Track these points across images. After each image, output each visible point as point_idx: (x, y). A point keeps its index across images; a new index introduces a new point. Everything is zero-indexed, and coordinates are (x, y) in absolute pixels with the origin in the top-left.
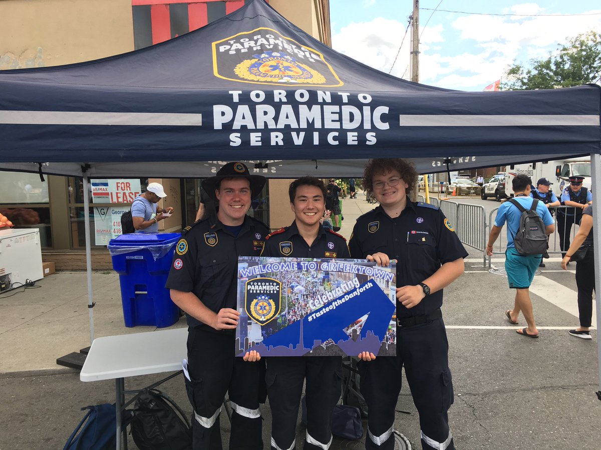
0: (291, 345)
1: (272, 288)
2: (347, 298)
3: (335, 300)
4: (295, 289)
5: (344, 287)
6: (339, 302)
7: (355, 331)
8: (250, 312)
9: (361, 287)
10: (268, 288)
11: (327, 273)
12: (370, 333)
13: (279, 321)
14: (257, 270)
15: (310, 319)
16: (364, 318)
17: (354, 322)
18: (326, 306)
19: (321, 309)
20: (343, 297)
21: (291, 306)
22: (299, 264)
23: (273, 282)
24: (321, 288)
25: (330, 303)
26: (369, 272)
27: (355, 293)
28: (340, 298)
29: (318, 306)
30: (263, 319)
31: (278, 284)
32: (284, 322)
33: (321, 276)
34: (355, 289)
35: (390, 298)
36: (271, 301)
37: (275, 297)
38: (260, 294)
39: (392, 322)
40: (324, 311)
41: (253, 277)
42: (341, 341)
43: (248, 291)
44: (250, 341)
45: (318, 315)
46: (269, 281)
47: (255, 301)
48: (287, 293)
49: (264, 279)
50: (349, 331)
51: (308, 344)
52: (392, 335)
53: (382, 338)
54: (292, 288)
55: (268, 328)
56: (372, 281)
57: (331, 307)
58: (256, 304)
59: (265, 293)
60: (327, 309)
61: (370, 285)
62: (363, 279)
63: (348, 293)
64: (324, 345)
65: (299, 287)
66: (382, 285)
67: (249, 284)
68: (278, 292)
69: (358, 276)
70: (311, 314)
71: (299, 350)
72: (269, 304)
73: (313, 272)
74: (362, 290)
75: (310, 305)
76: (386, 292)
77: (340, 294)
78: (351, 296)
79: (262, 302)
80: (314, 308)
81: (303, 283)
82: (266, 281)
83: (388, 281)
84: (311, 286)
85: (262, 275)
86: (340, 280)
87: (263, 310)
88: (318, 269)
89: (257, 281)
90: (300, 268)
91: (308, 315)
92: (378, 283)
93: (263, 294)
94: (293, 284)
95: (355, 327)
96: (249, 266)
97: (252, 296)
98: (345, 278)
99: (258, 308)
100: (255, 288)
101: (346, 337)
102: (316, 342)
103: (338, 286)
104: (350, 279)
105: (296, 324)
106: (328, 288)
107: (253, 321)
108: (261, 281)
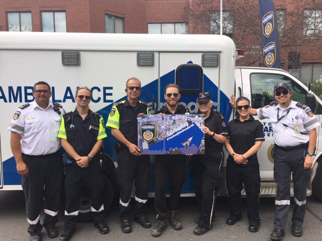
0: (160, 150)
1: (152, 127)
2: (183, 131)
3: (178, 132)
5: (182, 126)
6: (180, 132)
7: (187, 144)
8: (143, 137)
9: (189, 126)
10: (150, 127)
11: (174, 121)
12: (193, 145)
13: (155, 140)
14: (145, 120)
15: (168, 139)
16: (191, 139)
17: (186, 140)
18: (174, 134)
20: (181, 130)
21: (160, 134)
22: (162, 117)
24: (172, 127)
25: (176, 133)
26: (192, 119)
27: (187, 129)
28: (180, 131)
29: (171, 134)
30: (148, 140)
31: (154, 126)
32: (157, 141)
33: (172, 122)
34: (187, 127)
36: (151, 132)
37: (153, 131)
38: (147, 130)
39: (203, 140)
40: (174, 136)
41: (144, 123)
42: (181, 149)
43: (142, 129)
44: (144, 149)
45: (171, 138)
46: (151, 124)
47: (145, 132)
48: (157, 129)
49: (148, 124)
50: (184, 144)
51: (167, 150)
52: (203, 146)
53: (198, 147)
54: (160, 127)
55: (151, 143)
56: (194, 123)
57: (176, 135)
58: (146, 134)
59: (149, 129)
61: (193, 125)
62: (190, 123)
63: (184, 129)
64: (174, 150)
65: (163, 127)
66: (198, 125)
67: (142, 126)
68: (154, 129)
69: (188, 121)
71: (163, 152)
72: (151, 134)
73: (168, 120)
74: (189, 127)
75: (168, 134)
76: (200, 128)
77: (180, 129)
78: (185, 130)
79: (148, 133)
80: (169, 135)
81: (164, 125)
82: (149, 124)
83: (201, 123)
84: (168, 126)
85: (147, 122)
86: (180, 123)
87: (148, 136)
88: (171, 119)
89: (146, 125)
90: (163, 119)
91: (167, 138)
92: (196, 124)
94: (161, 125)
95: (187, 143)
96: (142, 118)
98: (182, 122)
100: (145, 127)
101: (183, 147)
102: (171, 149)
103: (179, 126)
104: (184, 123)
105: (162, 141)
106: (175, 127)
107: (144, 141)
108: (147, 124)
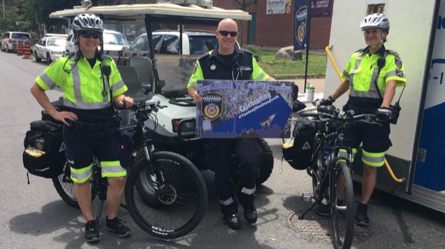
0: (228, 132)
1: (218, 99)
2: (263, 105)
3: (255, 106)
4: (231, 100)
5: (261, 98)
6: (258, 107)
7: (267, 124)
8: (204, 113)
9: (272, 98)
10: (214, 99)
11: (251, 90)
12: (276, 125)
13: (222, 118)
14: (208, 88)
15: (240, 117)
16: (272, 117)
17: (266, 119)
18: (250, 109)
19: (247, 111)
20: (261, 104)
21: (229, 109)
22: (234, 84)
23: (218, 95)
24: (247, 99)
25: (252, 108)
26: (277, 88)
27: (268, 102)
28: (259, 105)
29: (245, 110)
30: (211, 117)
31: (221, 96)
32: (224, 119)
33: (247, 91)
34: (268, 99)
35: (290, 104)
36: (217, 107)
37: (219, 104)
38: (210, 102)
41: (206, 92)
42: (258, 130)
44: (204, 129)
45: (245, 115)
46: (216, 95)
47: (207, 107)
48: (226, 101)
49: (213, 94)
50: (263, 124)
51: (238, 131)
52: (289, 126)
53: (283, 127)
54: (230, 99)
55: (216, 122)
56: (279, 95)
57: (253, 110)
58: (208, 108)
60: (250, 111)
61: (277, 97)
62: (273, 93)
63: (264, 102)
64: (248, 132)
65: (234, 98)
66: (285, 97)
67: (203, 96)
68: (221, 101)
69: (270, 91)
70: (240, 114)
71: (232, 135)
72: (216, 108)
73: (242, 89)
74: (272, 100)
75: (240, 108)
76: (287, 101)
77: (259, 102)
78: (266, 103)
79: (212, 106)
80: (242, 111)
81: (236, 96)
82: (213, 95)
83: (288, 95)
84: (241, 98)
85: (211, 91)
86: (259, 94)
87: (212, 112)
88: (246, 87)
89: (209, 95)
90: (234, 86)
91: (239, 115)
92: (282, 96)
93: (212, 102)
94: (231, 96)
95: (267, 122)
96: (204, 85)
97: (205, 104)
98: (262, 93)
99: (209, 110)
100: (208, 99)
101: (261, 127)
102: (243, 131)
103: (258, 97)
104: (265, 93)
105: (231, 120)
106: (251, 99)
107: (206, 118)
108: (211, 95)
